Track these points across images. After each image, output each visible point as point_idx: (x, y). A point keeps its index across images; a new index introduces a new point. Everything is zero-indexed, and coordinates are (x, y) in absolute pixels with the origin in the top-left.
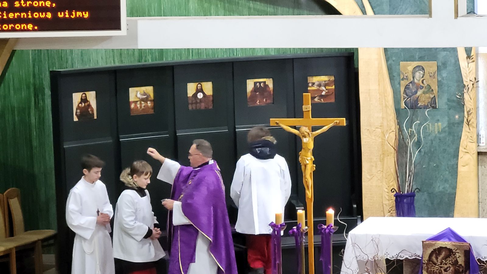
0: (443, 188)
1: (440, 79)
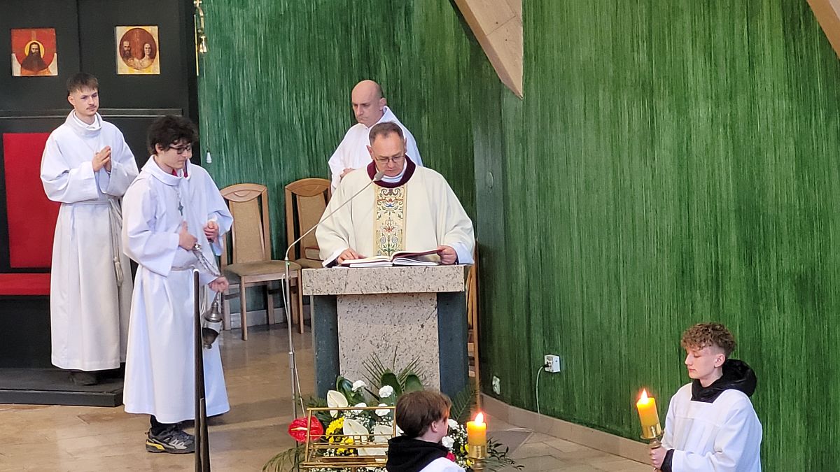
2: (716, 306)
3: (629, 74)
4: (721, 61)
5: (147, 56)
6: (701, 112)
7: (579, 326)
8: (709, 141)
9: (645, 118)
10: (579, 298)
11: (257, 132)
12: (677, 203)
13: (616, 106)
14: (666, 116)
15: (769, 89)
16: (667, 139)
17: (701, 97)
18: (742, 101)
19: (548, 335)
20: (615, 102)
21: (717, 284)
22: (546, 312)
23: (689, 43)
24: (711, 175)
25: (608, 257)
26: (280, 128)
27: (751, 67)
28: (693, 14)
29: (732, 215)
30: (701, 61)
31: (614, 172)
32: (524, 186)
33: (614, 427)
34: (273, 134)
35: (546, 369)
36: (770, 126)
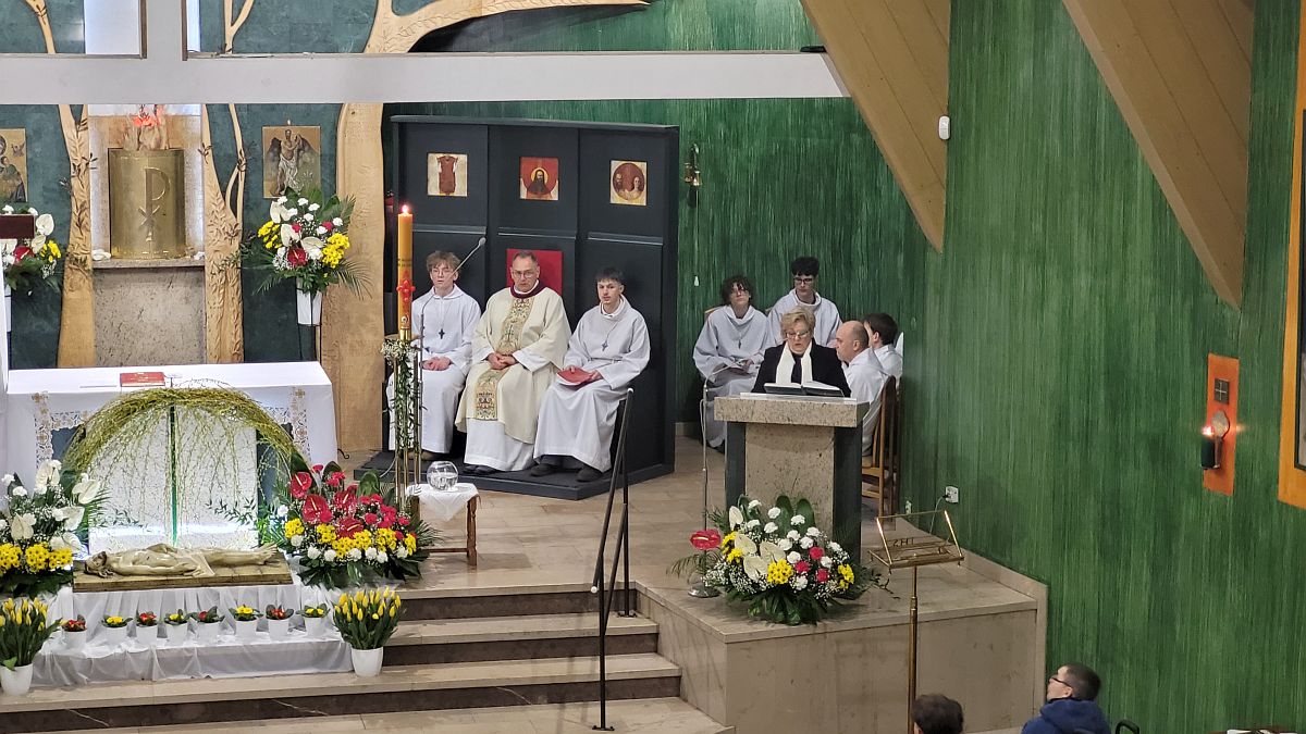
0: (39, 327)
1: (30, 156)
2: (1085, 457)
3: (1026, 240)
4: (1101, 238)
5: (636, 189)
6: (1082, 281)
7: (976, 463)
8: (1087, 308)
9: (1038, 283)
10: (977, 438)
12: (1058, 361)
13: (1015, 271)
14: (1054, 284)
15: (1138, 267)
16: (1054, 303)
17: (1083, 268)
18: (1115, 275)
19: (950, 468)
20: (1015, 267)
21: (1086, 438)
22: (950, 448)
23: (1076, 219)
24: (1087, 339)
25: (1001, 404)
26: (766, 258)
27: (1125, 245)
28: (1081, 193)
29: (1102, 377)
30: (1084, 236)
31: (1011, 329)
33: (998, 557)
35: (947, 499)
36: (1137, 301)
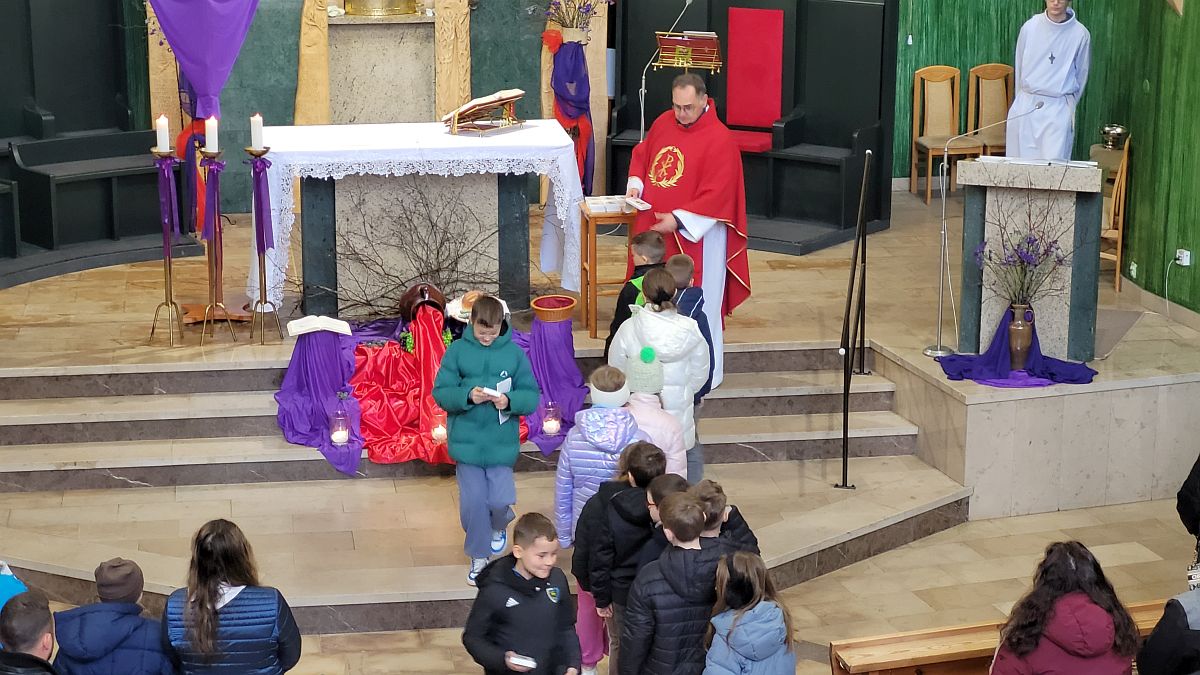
0: (277, 81)
11: (956, 19)
19: (1183, 231)
22: (1183, 210)
26: (978, 16)
32: (1175, 96)
34: (970, 22)
35: (1178, 262)
